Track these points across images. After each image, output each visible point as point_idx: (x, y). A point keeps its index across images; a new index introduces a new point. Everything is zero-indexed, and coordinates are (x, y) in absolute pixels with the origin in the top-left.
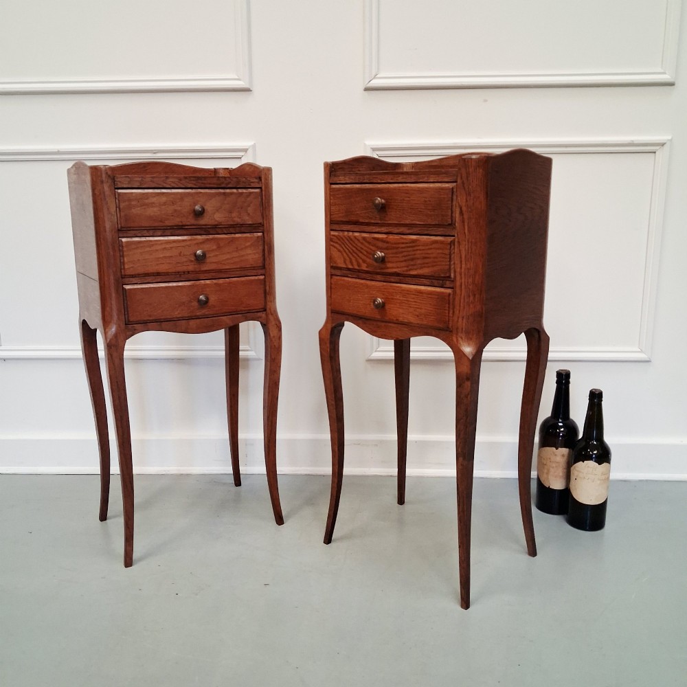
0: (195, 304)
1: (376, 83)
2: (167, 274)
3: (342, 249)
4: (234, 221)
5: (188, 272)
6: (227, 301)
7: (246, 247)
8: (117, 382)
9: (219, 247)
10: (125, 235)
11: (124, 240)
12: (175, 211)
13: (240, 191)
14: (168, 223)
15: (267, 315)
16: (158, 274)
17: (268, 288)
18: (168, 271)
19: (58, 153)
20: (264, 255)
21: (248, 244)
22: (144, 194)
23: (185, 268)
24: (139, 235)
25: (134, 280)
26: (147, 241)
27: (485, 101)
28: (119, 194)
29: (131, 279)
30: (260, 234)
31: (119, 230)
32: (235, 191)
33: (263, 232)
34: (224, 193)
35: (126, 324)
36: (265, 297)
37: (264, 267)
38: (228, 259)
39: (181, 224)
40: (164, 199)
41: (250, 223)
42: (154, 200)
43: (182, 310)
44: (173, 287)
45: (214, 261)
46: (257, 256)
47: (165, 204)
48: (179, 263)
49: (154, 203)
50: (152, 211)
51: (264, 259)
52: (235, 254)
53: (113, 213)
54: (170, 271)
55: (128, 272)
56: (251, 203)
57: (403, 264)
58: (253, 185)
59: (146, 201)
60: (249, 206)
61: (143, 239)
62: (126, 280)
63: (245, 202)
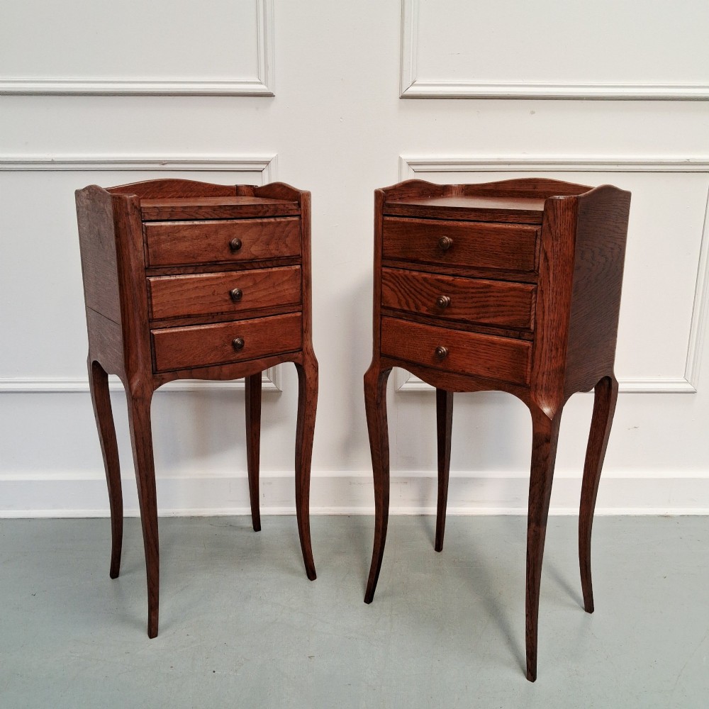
0: (229, 348)
1: (414, 90)
2: (199, 316)
3: (396, 289)
4: (271, 254)
5: (222, 313)
6: (262, 343)
7: (283, 282)
8: (143, 438)
9: (255, 284)
10: (153, 273)
11: (152, 279)
12: (209, 245)
13: (278, 220)
14: (200, 259)
15: (303, 355)
16: (189, 316)
17: (304, 325)
18: (200, 312)
19: (53, 162)
20: (301, 289)
21: (286, 278)
22: (174, 226)
23: (218, 309)
24: (169, 273)
25: (162, 324)
26: (178, 280)
27: (533, 113)
28: (147, 228)
29: (161, 323)
30: (298, 267)
31: (146, 269)
32: (272, 220)
33: (301, 265)
34: (261, 224)
35: (153, 374)
36: (302, 336)
37: (301, 303)
38: (264, 296)
39: (215, 259)
40: (197, 232)
41: (288, 255)
42: (186, 233)
43: (215, 355)
44: (206, 329)
45: (250, 299)
46: (295, 291)
47: (197, 238)
48: (212, 303)
49: (185, 237)
50: (182, 246)
51: (302, 294)
52: (272, 291)
53: (140, 250)
54: (203, 312)
55: (157, 316)
56: (290, 232)
57: (473, 311)
58: (291, 213)
59: (177, 235)
60: (287, 236)
61: (173, 278)
62: (155, 324)
63: (283, 232)
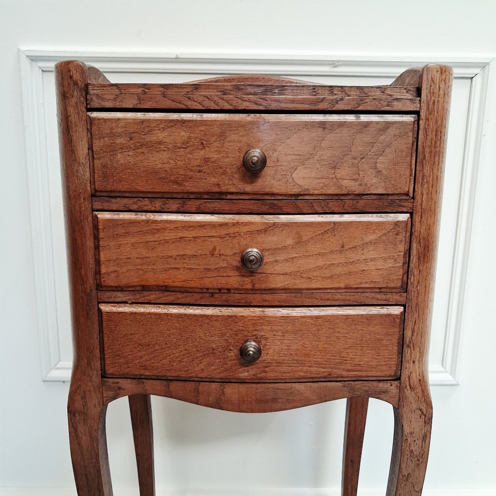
2: (184, 290)
4: (340, 187)
5: (229, 290)
6: (307, 355)
7: (364, 245)
9: (299, 242)
10: (106, 205)
11: (104, 216)
12: (207, 160)
13: (364, 118)
14: (189, 186)
15: (401, 389)
16: (166, 289)
17: (408, 333)
18: (185, 284)
20: (407, 263)
21: (371, 237)
22: (143, 121)
23: (222, 282)
24: (135, 207)
25: (121, 296)
26: (147, 222)
28: (91, 121)
29: (119, 294)
30: (404, 217)
31: (93, 196)
32: (351, 118)
33: (411, 214)
34: (322, 125)
35: (103, 377)
36: (401, 353)
37: (405, 288)
38: (320, 268)
39: (216, 189)
40: (184, 134)
41: (381, 191)
42: (161, 135)
43: (210, 364)
44: (195, 316)
45: (288, 270)
46: (390, 264)
47: (185, 144)
48: (209, 270)
49: (160, 143)
50: (158, 160)
51: (407, 273)
52: (339, 259)
53: (83, 160)
54: (193, 284)
55: (110, 281)
56: (388, 146)
58: (398, 106)
59: (148, 138)
60: (382, 153)
61: (143, 217)
62: (105, 295)
63: (372, 144)
